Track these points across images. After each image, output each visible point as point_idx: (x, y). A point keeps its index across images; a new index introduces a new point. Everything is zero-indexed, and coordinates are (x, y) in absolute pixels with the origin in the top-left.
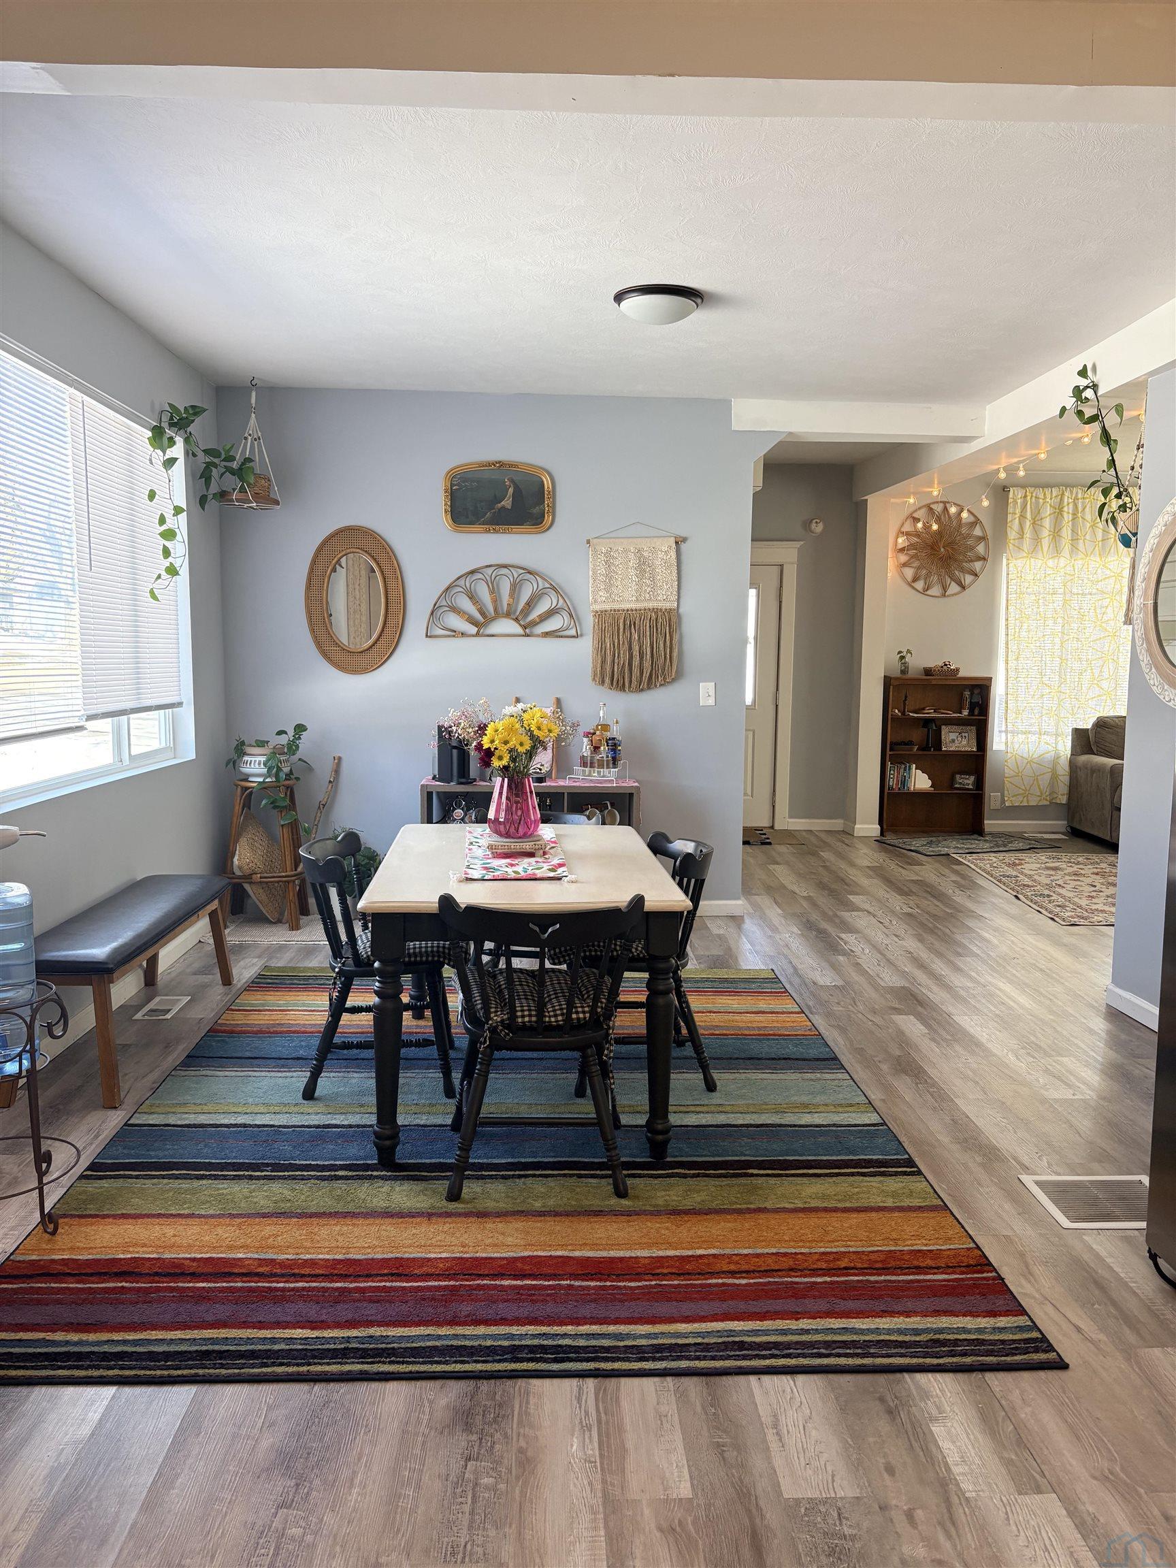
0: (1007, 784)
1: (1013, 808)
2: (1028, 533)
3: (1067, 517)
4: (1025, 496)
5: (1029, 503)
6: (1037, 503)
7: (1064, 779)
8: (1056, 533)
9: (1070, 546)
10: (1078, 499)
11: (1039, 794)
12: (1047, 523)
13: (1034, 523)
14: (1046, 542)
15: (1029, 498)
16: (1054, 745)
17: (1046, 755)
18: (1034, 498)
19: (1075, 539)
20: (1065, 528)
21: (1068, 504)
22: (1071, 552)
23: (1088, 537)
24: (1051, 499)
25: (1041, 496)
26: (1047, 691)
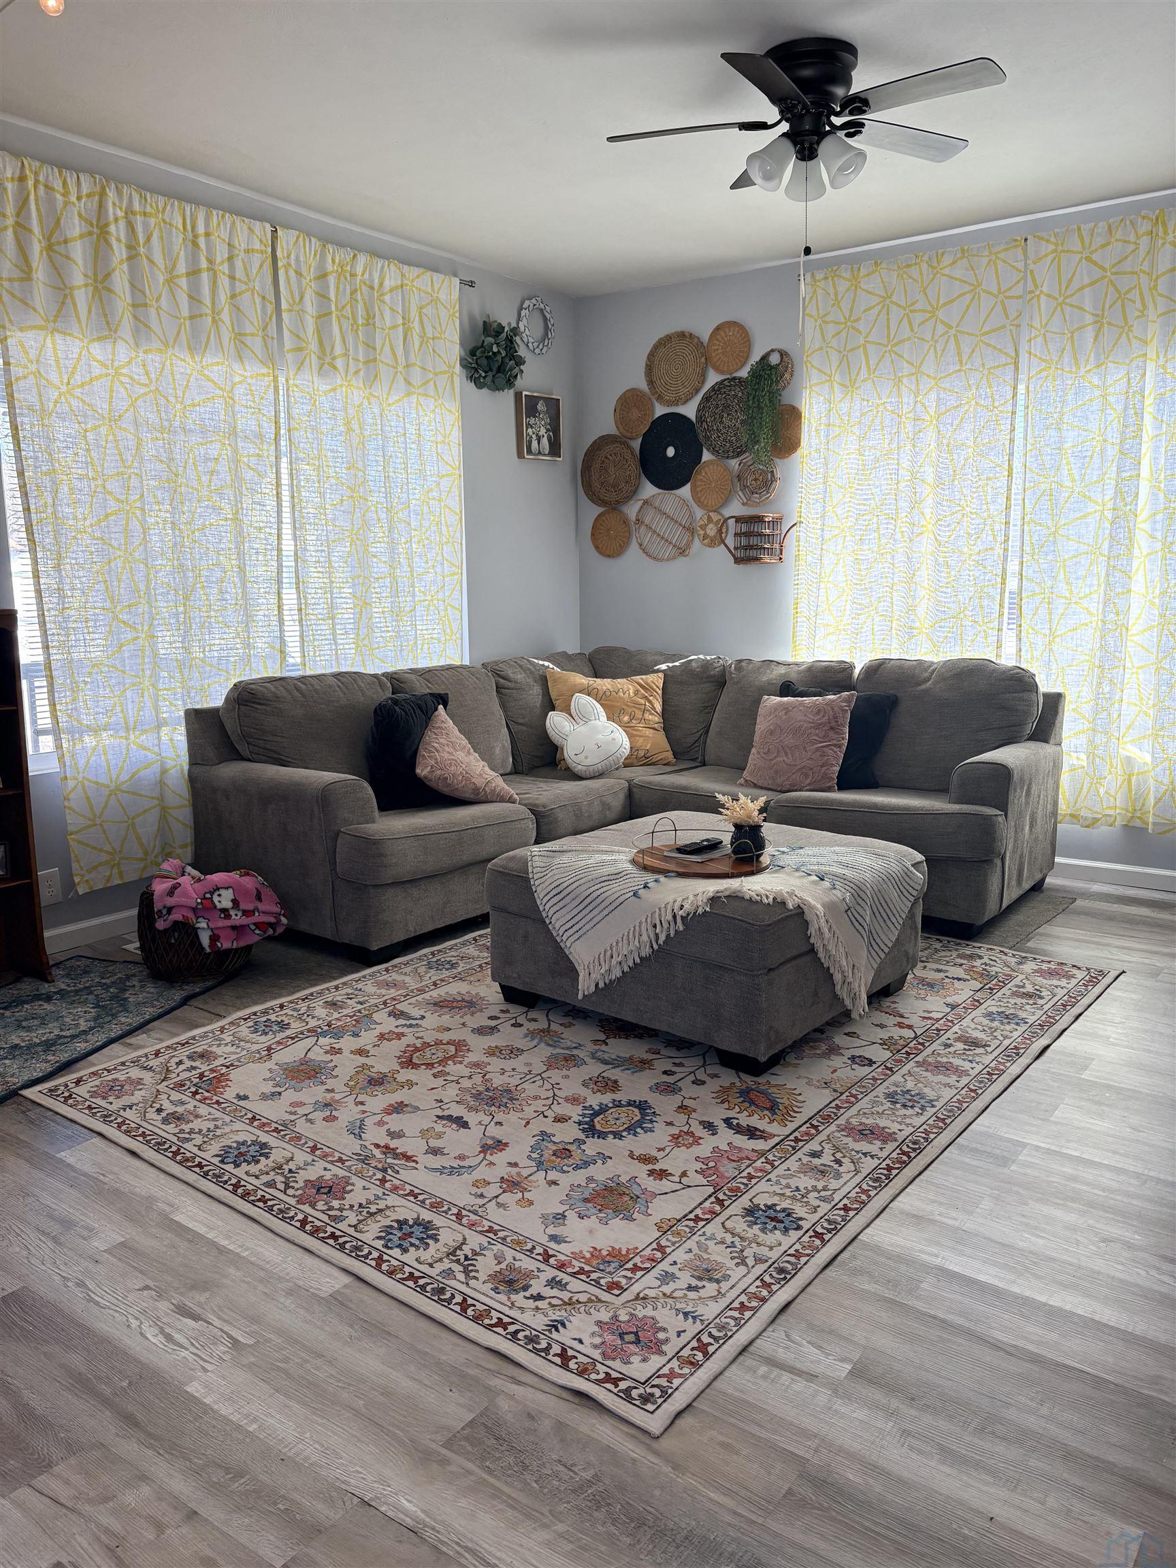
0: (75, 848)
1: (93, 895)
2: (40, 272)
3: (119, 251)
4: (22, 179)
5: (32, 197)
6: (51, 201)
7: (182, 814)
8: (101, 282)
9: (131, 318)
10: (134, 213)
11: (140, 855)
12: (78, 252)
13: (49, 248)
14: (82, 297)
15: (31, 183)
16: (156, 749)
17: (142, 773)
18: (41, 188)
19: (139, 305)
20: (117, 272)
21: (116, 220)
22: (136, 333)
23: (164, 303)
24: (79, 198)
25: (58, 185)
26: (129, 636)
